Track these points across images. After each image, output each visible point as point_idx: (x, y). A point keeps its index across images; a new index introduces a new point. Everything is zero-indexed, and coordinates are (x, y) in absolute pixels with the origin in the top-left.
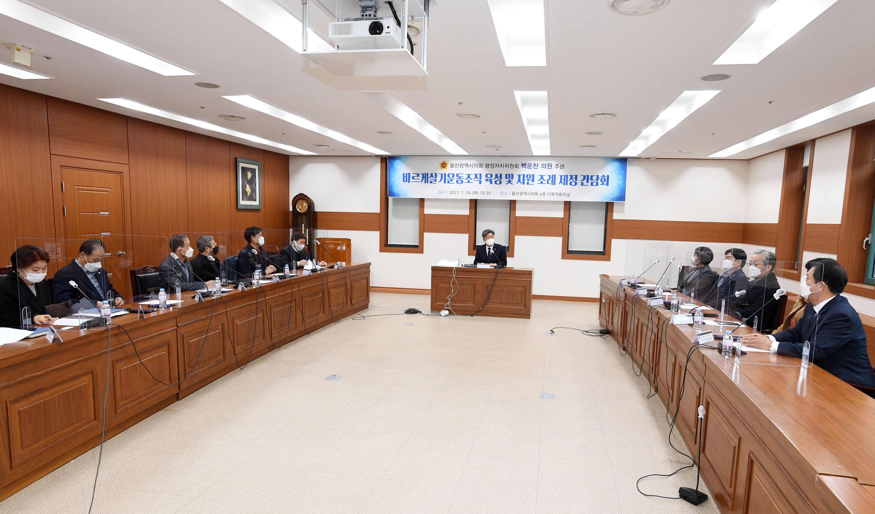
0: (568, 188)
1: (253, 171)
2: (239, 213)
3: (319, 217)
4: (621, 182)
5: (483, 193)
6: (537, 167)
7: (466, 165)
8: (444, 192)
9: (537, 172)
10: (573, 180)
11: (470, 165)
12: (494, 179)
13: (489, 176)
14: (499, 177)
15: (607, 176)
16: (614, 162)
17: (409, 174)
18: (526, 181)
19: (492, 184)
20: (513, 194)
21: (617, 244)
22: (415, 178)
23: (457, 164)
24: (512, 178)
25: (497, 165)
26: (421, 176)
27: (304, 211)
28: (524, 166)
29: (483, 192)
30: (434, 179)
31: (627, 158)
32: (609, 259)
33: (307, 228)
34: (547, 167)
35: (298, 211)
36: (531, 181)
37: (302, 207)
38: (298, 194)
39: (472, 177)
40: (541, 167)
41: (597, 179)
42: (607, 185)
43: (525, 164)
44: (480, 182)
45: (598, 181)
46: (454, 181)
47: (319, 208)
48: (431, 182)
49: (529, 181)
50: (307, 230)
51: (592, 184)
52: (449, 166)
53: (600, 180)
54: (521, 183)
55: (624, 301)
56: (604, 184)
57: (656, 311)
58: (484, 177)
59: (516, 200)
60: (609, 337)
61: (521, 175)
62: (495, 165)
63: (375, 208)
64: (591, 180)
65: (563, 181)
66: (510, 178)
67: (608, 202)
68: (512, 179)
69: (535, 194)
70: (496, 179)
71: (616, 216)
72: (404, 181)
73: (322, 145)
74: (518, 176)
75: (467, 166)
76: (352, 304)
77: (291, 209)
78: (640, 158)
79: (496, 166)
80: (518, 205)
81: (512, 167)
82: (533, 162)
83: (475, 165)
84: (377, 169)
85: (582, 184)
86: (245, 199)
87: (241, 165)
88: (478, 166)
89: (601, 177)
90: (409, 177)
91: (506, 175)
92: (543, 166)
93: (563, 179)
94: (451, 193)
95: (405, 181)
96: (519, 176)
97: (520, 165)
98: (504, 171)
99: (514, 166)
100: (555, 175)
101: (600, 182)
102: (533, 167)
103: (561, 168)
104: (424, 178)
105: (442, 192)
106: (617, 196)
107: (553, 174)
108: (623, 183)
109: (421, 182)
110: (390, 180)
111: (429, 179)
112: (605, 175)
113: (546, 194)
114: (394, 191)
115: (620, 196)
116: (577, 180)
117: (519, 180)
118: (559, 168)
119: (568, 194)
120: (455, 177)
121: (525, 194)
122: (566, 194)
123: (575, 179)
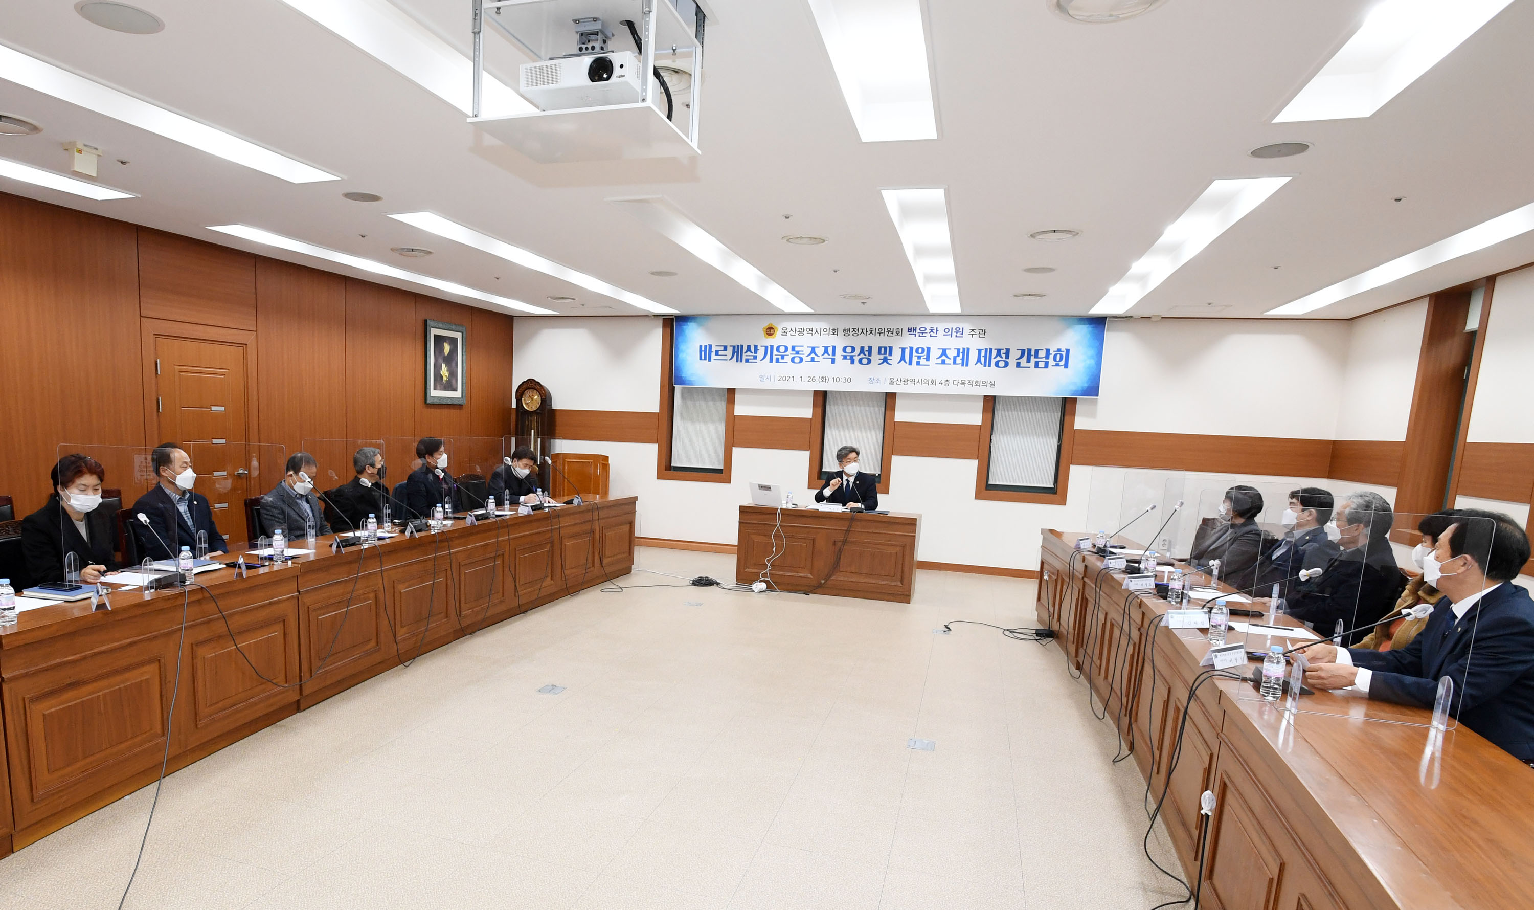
0: (991, 373)
1: (453, 341)
2: (429, 409)
3: (559, 420)
4: (1092, 362)
5: (838, 381)
6: (936, 334)
7: (808, 330)
8: (769, 378)
9: (936, 344)
10: (1002, 358)
11: (817, 331)
12: (858, 356)
13: (849, 350)
14: (867, 352)
15: (1065, 351)
16: (1080, 324)
17: (710, 346)
18: (915, 359)
19: (854, 364)
20: (892, 382)
21: (1078, 474)
22: (719, 354)
23: (794, 330)
24: (890, 354)
25: (864, 331)
26: (730, 350)
27: (534, 409)
28: (912, 333)
29: (837, 379)
30: (753, 354)
31: (1106, 318)
32: (1063, 502)
33: (538, 435)
34: (954, 334)
35: (526, 408)
36: (924, 358)
37: (532, 402)
38: (525, 380)
39: (820, 351)
40: (944, 335)
41: (1047, 356)
42: (1065, 367)
44: (833, 361)
45: (1048, 359)
46: (788, 359)
47: (559, 403)
48: (747, 361)
49: (920, 359)
50: (539, 439)
51: (1037, 365)
52: (778, 333)
53: (1051, 357)
54: (906, 363)
55: (1083, 578)
56: (1060, 364)
57: (1139, 601)
58: (839, 353)
59: (896, 393)
60: (1052, 644)
61: (907, 348)
62: (861, 331)
63: (651, 403)
64: (1035, 358)
65: (983, 359)
66: (886, 354)
67: (1065, 398)
69: (930, 383)
70: (862, 356)
71: (1082, 422)
72: (701, 359)
73: (563, 298)
74: (901, 349)
75: (811, 332)
76: (602, 566)
77: (514, 406)
78: (1131, 317)
79: (862, 332)
80: (898, 402)
81: (890, 334)
82: (928, 326)
83: (825, 330)
84: (656, 338)
85: (1018, 365)
86: (438, 387)
87: (434, 332)
88: (831, 333)
89: (1054, 351)
90: (710, 352)
91: (880, 348)
92: (947, 332)
93: (984, 355)
94: (782, 379)
95: (703, 358)
96: (903, 350)
97: (905, 331)
98: (876, 342)
99: (895, 332)
100: (968, 349)
101: (1052, 362)
102: (928, 335)
103: (981, 335)
104: (736, 354)
105: (766, 378)
106: (1082, 387)
107: (965, 347)
108: (1095, 363)
109: (730, 359)
110: (677, 356)
111: (744, 355)
112: (1061, 349)
113: (951, 382)
114: (683, 375)
115: (1088, 387)
116: (1008, 358)
117: (903, 358)
118: (976, 336)
119: (991, 382)
120: (790, 351)
121: (913, 382)
122: (989, 383)
123: (1005, 355)
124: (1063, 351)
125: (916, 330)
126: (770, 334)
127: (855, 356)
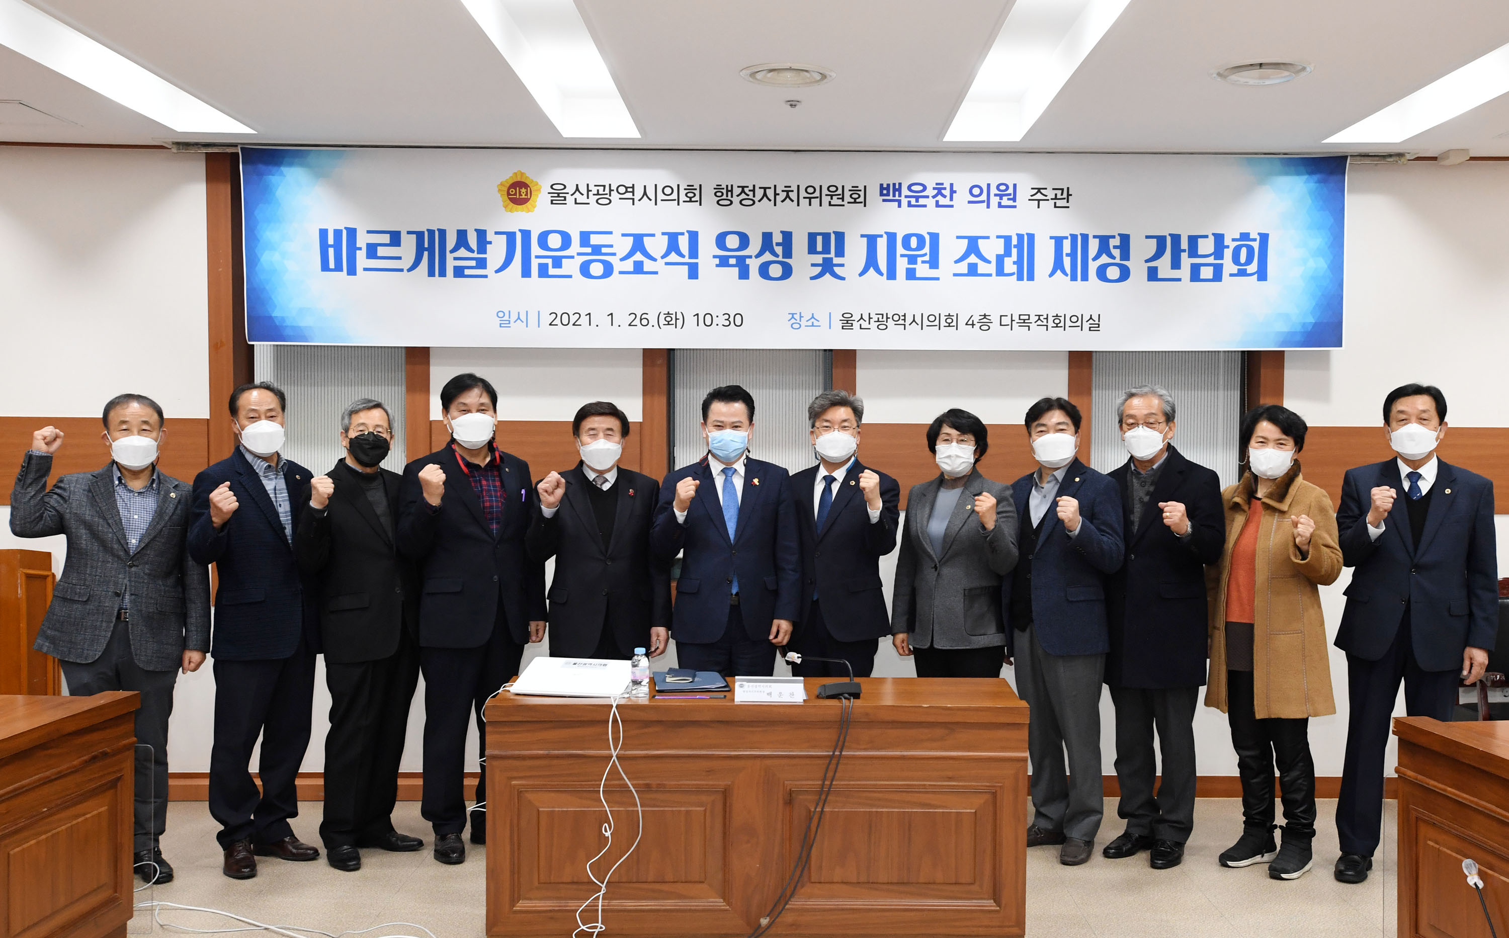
0: (1089, 295)
4: (1321, 265)
5: (708, 323)
6: (951, 199)
7: (622, 190)
8: (523, 317)
9: (951, 224)
11: (645, 193)
12: (757, 256)
13: (733, 242)
14: (780, 248)
15: (1258, 238)
16: (1287, 174)
17: (352, 232)
18: (902, 265)
19: (747, 278)
20: (847, 323)
22: (379, 255)
23: (583, 190)
24: (840, 253)
25: (770, 193)
26: (409, 244)
28: (891, 197)
29: (708, 318)
30: (475, 255)
31: (1347, 157)
34: (994, 201)
36: (923, 262)
39: (656, 246)
40: (970, 202)
41: (1218, 253)
42: (1259, 279)
43: (898, 189)
44: (693, 273)
45: (1222, 258)
46: (571, 266)
48: (459, 272)
49: (916, 263)
51: (1195, 275)
52: (542, 198)
53: (1228, 253)
54: (881, 274)
56: (1248, 272)
58: (708, 249)
59: (855, 352)
61: (881, 236)
62: (759, 193)
63: (186, 392)
64: (1190, 256)
65: (1067, 261)
66: (829, 253)
68: (836, 256)
69: (943, 323)
70: (767, 257)
72: (325, 267)
74: (865, 240)
75: (629, 195)
78: (1400, 155)
79: (765, 195)
80: (863, 375)
81: (835, 201)
82: (930, 179)
83: (668, 191)
85: (1153, 275)
88: (683, 197)
89: (1234, 240)
90: (352, 249)
91: (812, 237)
92: (978, 195)
93: (1069, 252)
94: (558, 321)
95: (332, 265)
96: (872, 240)
97: (873, 193)
98: (802, 220)
99: (847, 194)
100: (1031, 237)
101: (1229, 267)
102: (931, 202)
103: (1059, 203)
104: (426, 254)
105: (514, 317)
106: (1304, 325)
107: (1023, 232)
108: (1329, 267)
109: (409, 270)
110: (254, 261)
111: (449, 257)
112: (1249, 234)
113: (995, 319)
114: (276, 314)
115: (1315, 323)
116: (1128, 259)
117: (871, 262)
118: (1047, 206)
119: (1091, 318)
120: (575, 247)
121: (901, 322)
122: (1085, 320)
123: (1118, 250)
124: (1255, 240)
125: (900, 190)
126: (519, 201)
127: (750, 257)
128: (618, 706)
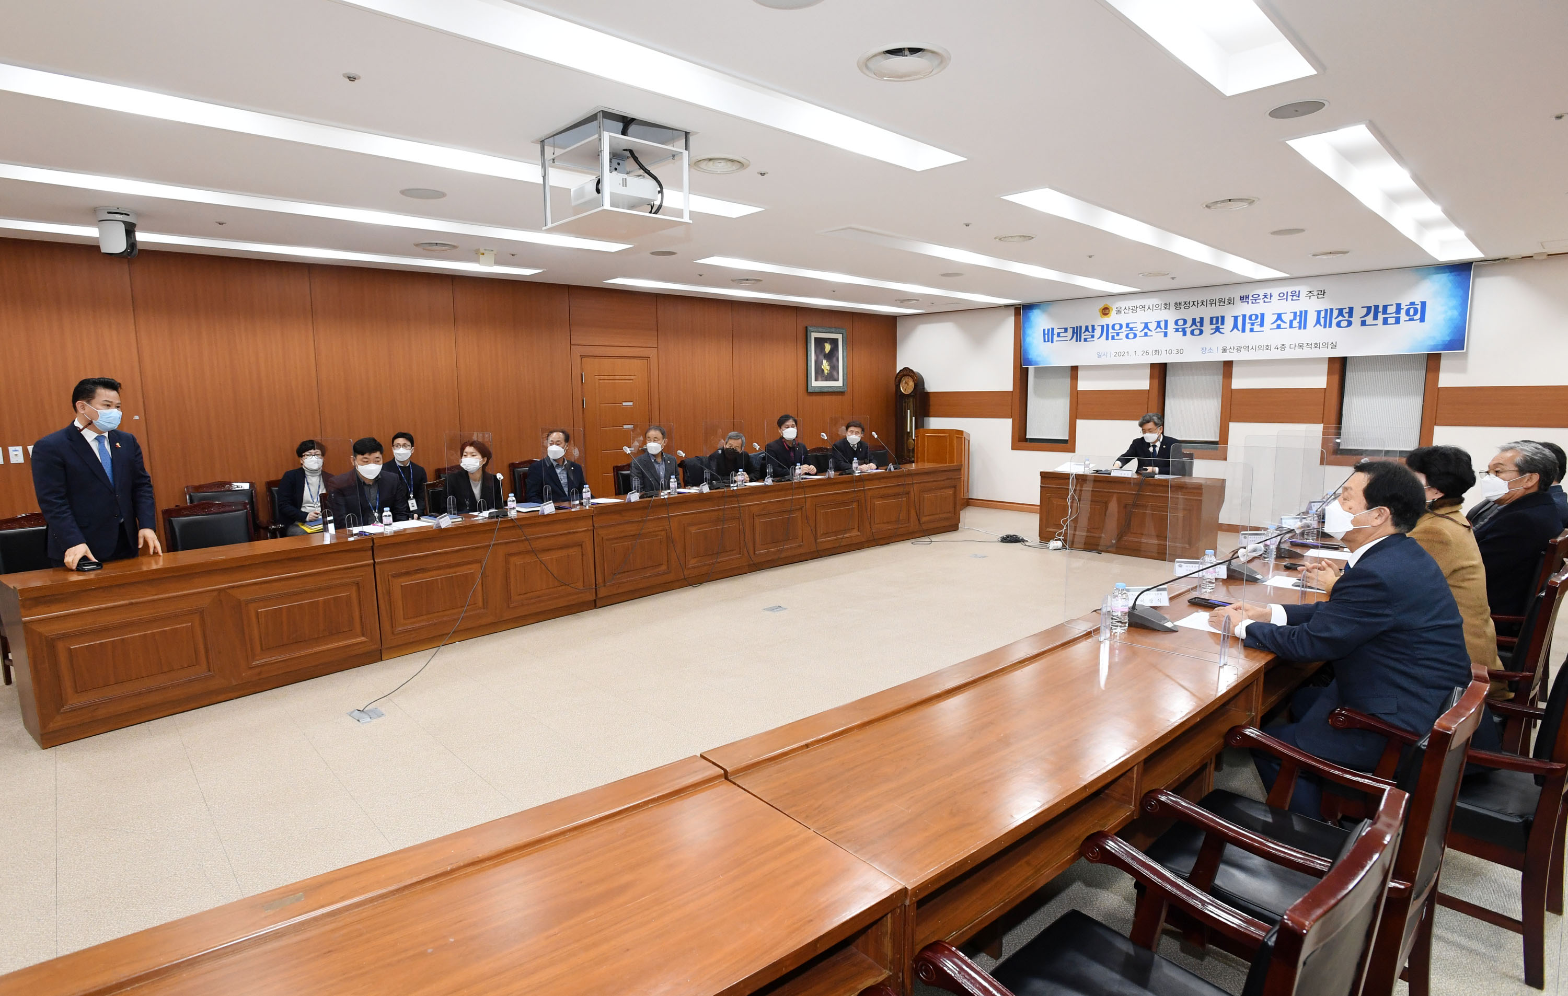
0: (1332, 334)
2: (811, 397)
3: (929, 400)
4: (1455, 313)
5: (1170, 353)
6: (1270, 299)
7: (1141, 307)
8: (1107, 354)
9: (1270, 309)
10: (1345, 317)
11: (1149, 308)
12: (1190, 327)
13: (1181, 322)
14: (1199, 324)
15: (1420, 304)
16: (1438, 273)
17: (1053, 329)
18: (1248, 326)
19: (1184, 336)
20: (1224, 350)
22: (1061, 336)
23: (1129, 308)
24: (1223, 323)
25: (1196, 303)
26: (1070, 331)
27: (908, 392)
28: (1244, 301)
29: (1170, 351)
30: (1091, 334)
31: (1472, 263)
33: (914, 415)
35: (902, 391)
36: (1257, 325)
37: (906, 388)
38: (904, 369)
39: (1152, 326)
40: (1279, 300)
41: (1398, 312)
42: (1421, 322)
43: (1247, 297)
44: (1166, 335)
45: (1400, 314)
46: (1122, 335)
47: (929, 387)
48: (1085, 340)
49: (1254, 326)
50: (914, 418)
52: (1113, 312)
53: (1403, 312)
54: (1239, 330)
56: (1414, 319)
58: (1171, 326)
59: (1233, 361)
61: (1240, 316)
62: (1192, 304)
63: (1005, 383)
64: (1383, 314)
65: (1322, 321)
66: (1218, 324)
67: (1424, 354)
68: (1221, 325)
69: (1265, 348)
70: (1194, 327)
71: (1449, 379)
72: (1045, 341)
74: (1232, 318)
75: (1143, 309)
77: (893, 390)
78: (1507, 258)
79: (1194, 304)
80: (1235, 370)
81: (1221, 304)
82: (1261, 292)
83: (1157, 306)
84: (1009, 325)
85: (1363, 323)
88: (1163, 308)
89: (1407, 305)
90: (1055, 334)
91: (1212, 319)
92: (1282, 296)
93: (1324, 316)
94: (1117, 355)
95: (1047, 340)
96: (1236, 318)
97: (1237, 299)
98: (1208, 313)
99: (1226, 301)
100: (1306, 312)
101: (1404, 317)
102: (1260, 301)
103: (1319, 296)
104: (1075, 334)
105: (1103, 354)
106: (1443, 341)
107: (1303, 309)
108: (1459, 314)
109: (1070, 340)
110: (1024, 340)
111: (1083, 335)
112: (1414, 302)
113: (1288, 346)
114: (1030, 357)
115: (1450, 340)
116: (1352, 317)
117: (1235, 326)
118: (1314, 298)
119: (1332, 343)
120: (1124, 328)
121: (1247, 349)
122: (1329, 344)
123: (1347, 314)
124: (1418, 305)
125: (1249, 297)
126: (1106, 314)
127: (1187, 328)
128: (1075, 475)
